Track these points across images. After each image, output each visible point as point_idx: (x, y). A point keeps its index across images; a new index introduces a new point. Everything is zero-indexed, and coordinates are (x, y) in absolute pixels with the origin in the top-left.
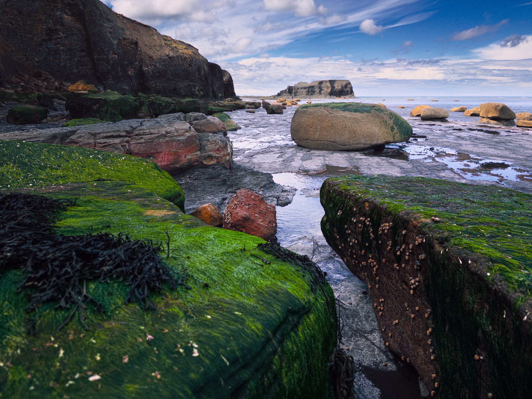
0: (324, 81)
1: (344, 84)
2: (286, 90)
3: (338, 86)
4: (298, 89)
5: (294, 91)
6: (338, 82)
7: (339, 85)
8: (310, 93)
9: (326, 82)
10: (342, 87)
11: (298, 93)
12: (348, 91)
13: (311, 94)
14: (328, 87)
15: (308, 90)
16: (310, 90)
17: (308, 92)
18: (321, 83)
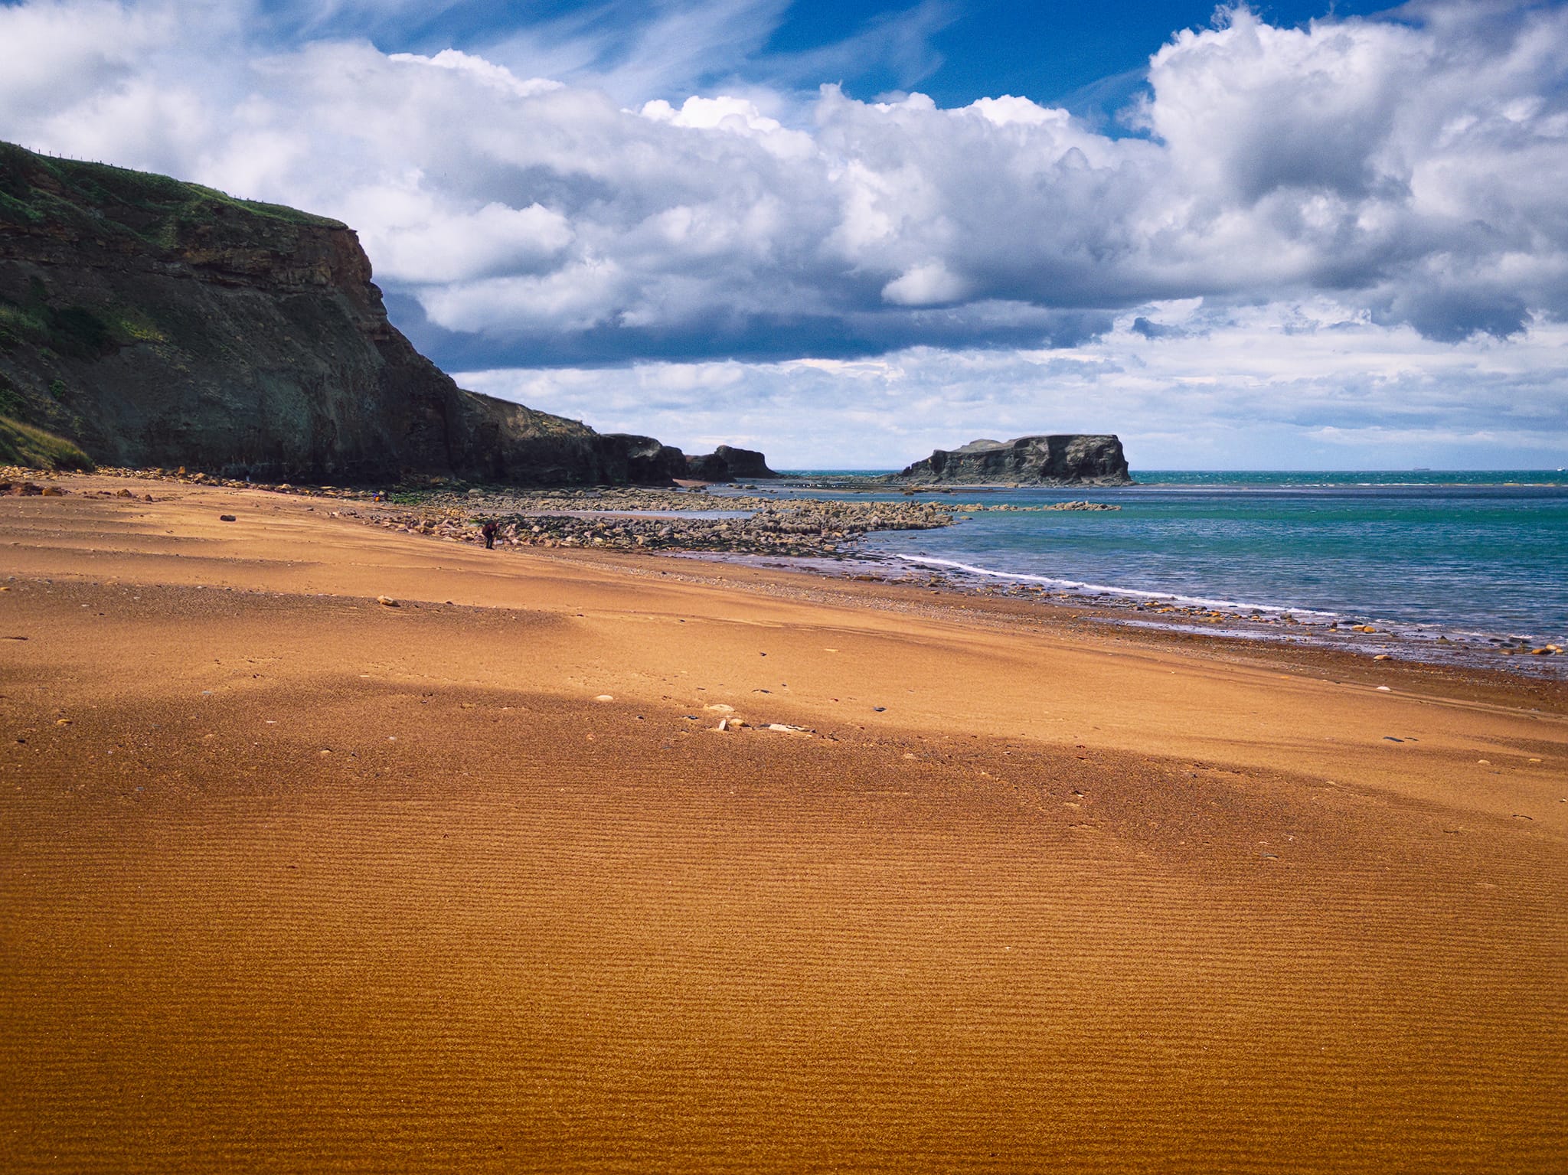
0: (1033, 439)
1: (1095, 444)
2: (926, 461)
3: (1077, 451)
4: (960, 459)
5: (948, 463)
6: (1078, 441)
7: (1081, 448)
8: (991, 469)
9: (1039, 440)
10: (1086, 455)
11: (960, 470)
12: (1104, 465)
13: (995, 473)
14: (1040, 455)
15: (986, 461)
16: (990, 462)
17: (986, 465)
18: (1024, 443)
